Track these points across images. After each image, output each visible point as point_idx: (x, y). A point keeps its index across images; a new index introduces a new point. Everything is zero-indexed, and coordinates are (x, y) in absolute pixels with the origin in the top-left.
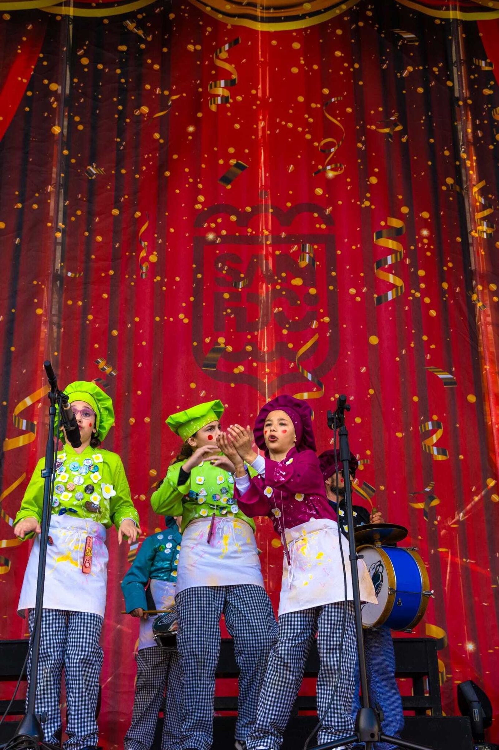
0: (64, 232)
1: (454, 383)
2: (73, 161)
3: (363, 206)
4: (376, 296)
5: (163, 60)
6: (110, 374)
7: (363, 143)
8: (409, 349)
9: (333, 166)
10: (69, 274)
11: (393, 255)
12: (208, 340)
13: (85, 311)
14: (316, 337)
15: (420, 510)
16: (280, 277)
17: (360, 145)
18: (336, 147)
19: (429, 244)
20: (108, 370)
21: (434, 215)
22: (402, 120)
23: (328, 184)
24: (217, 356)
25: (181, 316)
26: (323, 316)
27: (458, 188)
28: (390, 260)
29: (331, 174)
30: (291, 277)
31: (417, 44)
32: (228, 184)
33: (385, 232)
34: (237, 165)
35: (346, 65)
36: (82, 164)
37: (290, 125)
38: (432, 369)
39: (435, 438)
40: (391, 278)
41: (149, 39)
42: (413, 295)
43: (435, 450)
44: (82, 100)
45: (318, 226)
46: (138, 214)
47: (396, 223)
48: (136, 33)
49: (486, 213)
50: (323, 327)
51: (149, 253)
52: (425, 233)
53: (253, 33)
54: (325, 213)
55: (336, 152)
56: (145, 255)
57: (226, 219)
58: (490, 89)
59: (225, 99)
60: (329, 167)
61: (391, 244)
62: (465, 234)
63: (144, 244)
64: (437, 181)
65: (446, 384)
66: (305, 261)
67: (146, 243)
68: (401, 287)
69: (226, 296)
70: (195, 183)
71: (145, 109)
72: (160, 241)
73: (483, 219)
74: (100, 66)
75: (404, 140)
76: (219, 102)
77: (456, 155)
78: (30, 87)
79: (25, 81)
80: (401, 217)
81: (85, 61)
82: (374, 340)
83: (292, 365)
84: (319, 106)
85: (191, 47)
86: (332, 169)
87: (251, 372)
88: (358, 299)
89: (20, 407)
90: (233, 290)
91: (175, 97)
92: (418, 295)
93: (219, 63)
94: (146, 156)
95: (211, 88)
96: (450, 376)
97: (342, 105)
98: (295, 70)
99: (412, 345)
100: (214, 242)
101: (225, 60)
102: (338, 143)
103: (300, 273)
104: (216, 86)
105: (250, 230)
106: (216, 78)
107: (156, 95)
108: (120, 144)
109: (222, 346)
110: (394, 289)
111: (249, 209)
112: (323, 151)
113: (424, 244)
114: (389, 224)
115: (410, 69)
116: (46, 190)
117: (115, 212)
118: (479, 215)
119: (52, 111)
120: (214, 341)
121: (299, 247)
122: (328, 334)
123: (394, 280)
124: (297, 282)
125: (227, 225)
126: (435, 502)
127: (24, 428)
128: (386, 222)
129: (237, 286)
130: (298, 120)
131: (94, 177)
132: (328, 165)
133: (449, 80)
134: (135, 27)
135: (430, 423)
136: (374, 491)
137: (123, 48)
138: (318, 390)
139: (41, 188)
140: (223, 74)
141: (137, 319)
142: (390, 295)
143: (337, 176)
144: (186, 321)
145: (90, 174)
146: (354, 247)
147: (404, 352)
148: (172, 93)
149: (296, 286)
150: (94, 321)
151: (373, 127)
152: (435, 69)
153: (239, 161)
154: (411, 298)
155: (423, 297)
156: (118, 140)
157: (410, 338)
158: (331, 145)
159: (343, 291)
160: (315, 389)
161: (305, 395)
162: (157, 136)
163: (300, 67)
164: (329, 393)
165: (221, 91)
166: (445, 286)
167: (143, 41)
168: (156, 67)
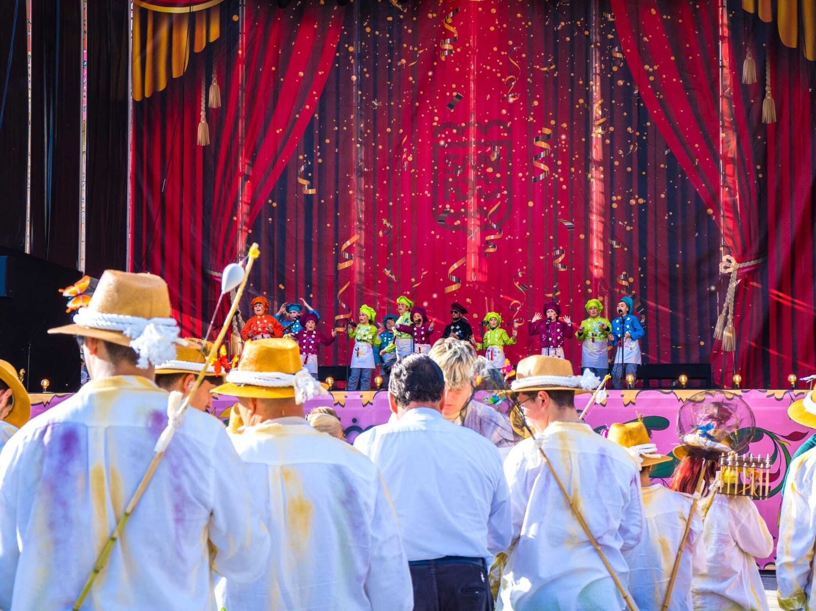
0: (361, 143)
1: (574, 228)
2: (364, 98)
3: (529, 120)
4: (533, 177)
5: (414, 26)
6: (389, 227)
7: (531, 78)
8: (550, 209)
9: (513, 94)
10: (366, 169)
11: (545, 152)
12: (440, 206)
13: (374, 192)
14: (499, 203)
15: (550, 297)
16: (480, 167)
17: (529, 80)
18: (515, 82)
19: (565, 144)
20: (388, 225)
21: (571, 126)
22: (555, 61)
23: (510, 107)
24: (446, 215)
25: (426, 192)
26: (503, 190)
27: (586, 106)
28: (543, 155)
29: (511, 100)
30: (486, 167)
31: (568, 5)
32: (452, 109)
33: (540, 137)
34: (457, 96)
35: (523, 23)
36: (369, 100)
37: (488, 68)
38: (561, 220)
39: (560, 259)
40: (543, 166)
41: (405, 11)
42: (554, 177)
43: (560, 266)
44: (367, 57)
45: (502, 134)
46: (401, 131)
47: (547, 131)
48: (398, 8)
49: (601, 121)
50: (503, 197)
51: (408, 156)
52: (563, 137)
53: (467, 2)
54: (507, 126)
55: (515, 84)
56: (405, 156)
57: (451, 132)
58: (612, 34)
59: (450, 52)
60: (510, 95)
61: (544, 145)
62: (588, 136)
63: (405, 150)
64: (574, 101)
65: (569, 228)
66: (494, 157)
67: (406, 149)
68: (548, 172)
69: (451, 180)
70: (433, 109)
71: (404, 61)
72: (414, 148)
73: (600, 125)
74: (377, 33)
75: (555, 75)
76: (447, 54)
77: (587, 84)
78: (338, 50)
79: (335, 46)
80: (550, 127)
81: (368, 30)
82: (531, 204)
83: (486, 219)
84: (506, 53)
85: (430, 15)
86: (512, 97)
87: (464, 224)
88: (523, 179)
89: (344, 247)
90: (454, 176)
91: (421, 52)
92: (557, 176)
93: (447, 27)
94: (405, 93)
95: (442, 44)
96: (571, 224)
97: (519, 52)
98: (492, 29)
99: (552, 207)
100: (443, 146)
101: (450, 24)
102: (517, 78)
103: (491, 164)
104: (444, 44)
105: (464, 138)
106: (445, 38)
107: (410, 51)
108: (389, 85)
109: (448, 209)
110: (544, 173)
111: (463, 125)
112: (507, 84)
113: (562, 144)
114: (543, 132)
115: (563, 24)
116: (350, 118)
117: (389, 130)
118: (597, 123)
119: (351, 65)
120: (444, 207)
121: (491, 148)
122: (506, 201)
123: (544, 168)
124: (490, 170)
125: (451, 135)
126: (558, 293)
127: (347, 258)
128: (541, 130)
129: (456, 173)
130: (493, 64)
131: (376, 108)
132: (510, 93)
133: (587, 30)
134: (397, 3)
135: (558, 251)
136: (526, 288)
137: (390, 19)
138: (499, 234)
139: (347, 116)
140: (449, 34)
141: (402, 195)
142: (542, 177)
143: (514, 101)
144: (429, 195)
145: (374, 106)
146: (522, 147)
147: (547, 210)
148: (419, 49)
149: (489, 173)
150: (379, 197)
151: (538, 67)
152: (579, 23)
153: (459, 94)
154: (553, 178)
155: (559, 177)
156: (389, 83)
157: (550, 202)
158: (512, 80)
159: (515, 175)
160: (498, 233)
161: (492, 237)
162: (411, 78)
163: (495, 26)
164: (505, 235)
165: (448, 46)
166: (573, 170)
167: (402, 13)
168: (410, 31)
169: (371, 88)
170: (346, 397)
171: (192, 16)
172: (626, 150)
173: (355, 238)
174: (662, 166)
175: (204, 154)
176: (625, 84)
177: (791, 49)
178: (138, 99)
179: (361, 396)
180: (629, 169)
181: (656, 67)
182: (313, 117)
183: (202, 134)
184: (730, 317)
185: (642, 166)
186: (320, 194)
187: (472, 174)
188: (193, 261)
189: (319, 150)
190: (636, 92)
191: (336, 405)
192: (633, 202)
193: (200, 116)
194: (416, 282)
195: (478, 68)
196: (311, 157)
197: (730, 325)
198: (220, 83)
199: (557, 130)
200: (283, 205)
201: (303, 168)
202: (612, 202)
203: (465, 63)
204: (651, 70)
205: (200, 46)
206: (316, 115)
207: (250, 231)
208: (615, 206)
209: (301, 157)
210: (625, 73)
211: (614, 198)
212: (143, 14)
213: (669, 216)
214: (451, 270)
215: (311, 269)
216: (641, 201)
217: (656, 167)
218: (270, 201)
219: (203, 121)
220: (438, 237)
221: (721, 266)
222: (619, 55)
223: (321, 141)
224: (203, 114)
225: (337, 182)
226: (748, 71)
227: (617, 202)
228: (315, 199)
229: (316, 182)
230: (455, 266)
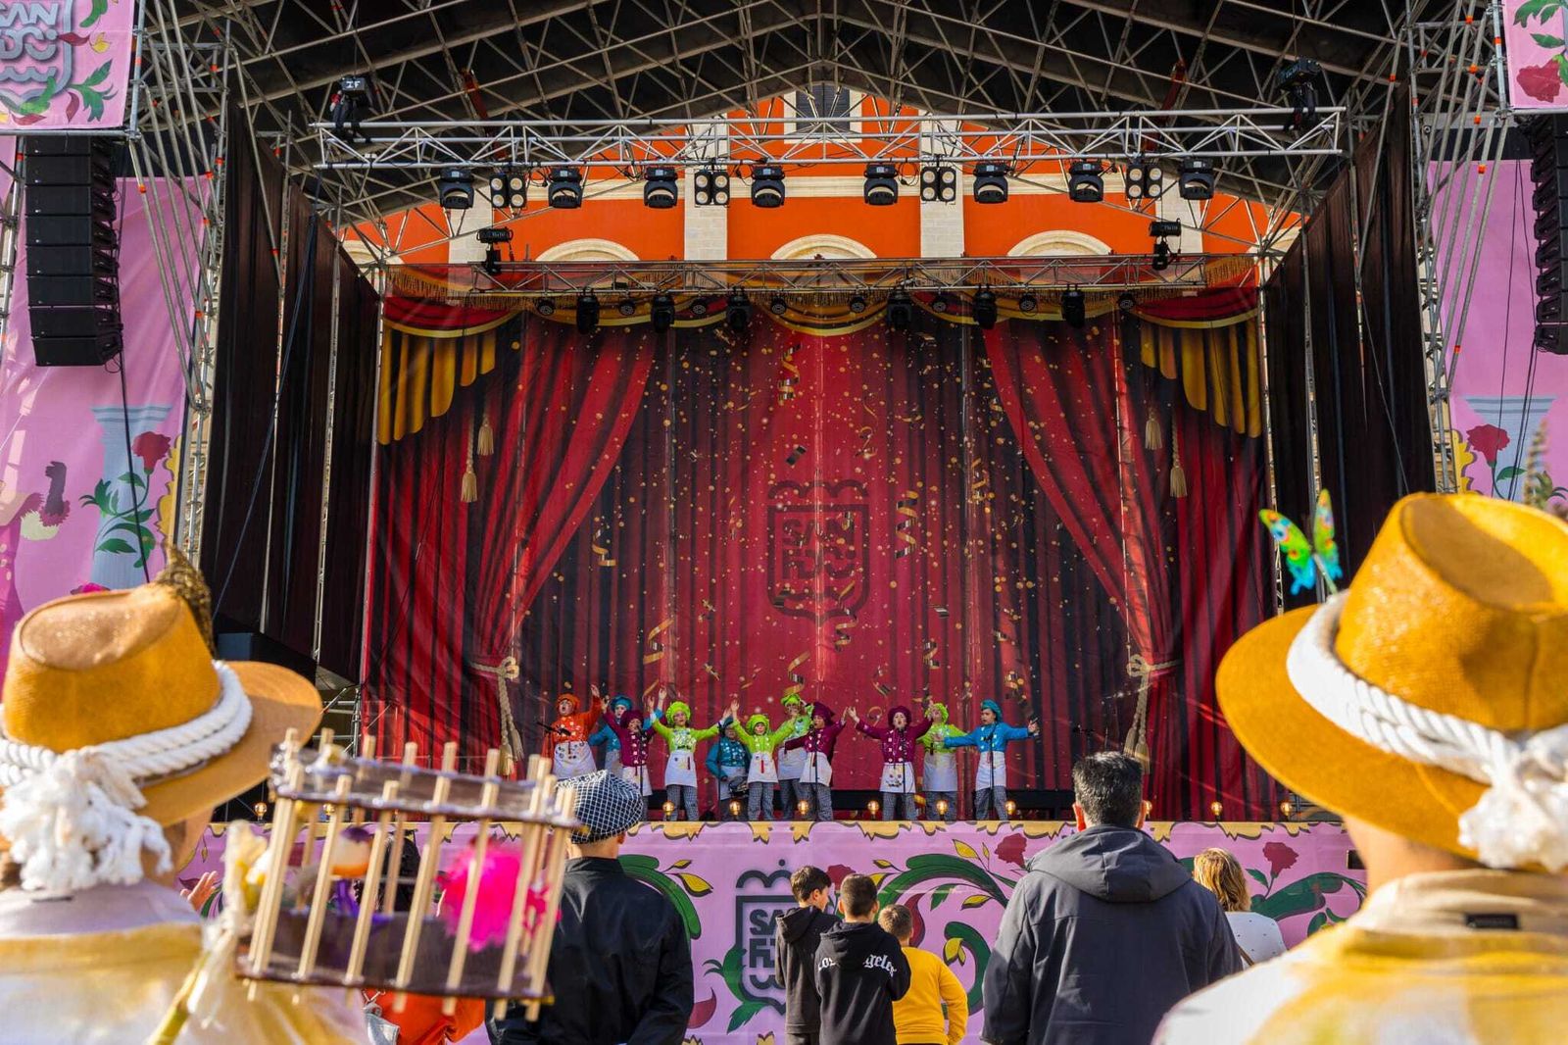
0: (675, 504)
1: (947, 616)
2: (680, 448)
3: (890, 481)
4: (896, 551)
5: (744, 362)
7: (892, 430)
9: (869, 449)
11: (910, 520)
12: (778, 585)
13: (693, 564)
14: (853, 583)
16: (829, 538)
17: (889, 432)
18: (872, 434)
19: (935, 512)
21: (942, 490)
22: (922, 411)
23: (866, 465)
25: (760, 567)
26: (858, 566)
27: (960, 465)
28: (907, 524)
29: (867, 456)
30: (836, 537)
31: (935, 345)
32: (792, 464)
33: (904, 502)
34: (799, 449)
35: (881, 364)
36: (686, 450)
37: (838, 416)
39: (931, 654)
40: (908, 538)
41: (733, 344)
42: (922, 551)
43: (931, 662)
44: (685, 398)
45: (857, 497)
46: (728, 489)
47: (913, 495)
48: (723, 340)
49: (980, 484)
50: (858, 574)
51: (736, 520)
52: (933, 502)
53: (811, 337)
54: (862, 487)
55: (872, 437)
56: (733, 521)
57: (791, 492)
58: (989, 383)
59: (790, 395)
60: (866, 450)
61: (908, 512)
62: (962, 502)
63: (733, 513)
64: (944, 461)
66: (846, 526)
68: (915, 545)
69: (791, 552)
70: (768, 465)
71: (731, 404)
72: (744, 511)
73: (978, 489)
74: (697, 369)
75: (922, 428)
76: (786, 398)
77: (960, 439)
78: (647, 388)
79: (643, 383)
80: (917, 490)
81: (686, 365)
82: (893, 584)
83: (836, 603)
84: (860, 399)
85: (764, 351)
86: (869, 452)
87: (809, 608)
88: (884, 553)
89: (652, 634)
90: (796, 547)
91: (753, 393)
92: (926, 551)
93: (786, 365)
94: (733, 443)
95: (780, 385)
96: (945, 610)
97: (877, 399)
98: (842, 370)
100: (781, 511)
101: (790, 363)
102: (874, 430)
103: (843, 534)
104: (783, 385)
105: (807, 501)
106: (783, 378)
107: (738, 392)
108: (712, 433)
109: (788, 589)
110: (909, 547)
112: (862, 437)
113: (931, 512)
115: (929, 367)
116: (662, 471)
117: (712, 488)
118: (975, 486)
119: (663, 407)
120: (783, 586)
121: (843, 514)
122: (862, 581)
123: (910, 540)
124: (841, 541)
127: (656, 649)
128: (906, 494)
129: (798, 544)
130: (843, 411)
131: (696, 460)
132: (865, 448)
133: (958, 376)
134: (722, 335)
135: (929, 644)
136: (889, 690)
137: (714, 353)
138: (853, 622)
139: (658, 470)
140: (787, 374)
142: (907, 551)
143: (871, 458)
144: (763, 571)
145: (693, 458)
146: (882, 514)
147: (914, 594)
148: (751, 390)
149: (839, 544)
150: (700, 572)
151: (900, 417)
152: (948, 368)
153: (801, 446)
154: (921, 553)
155: (929, 552)
156: (712, 430)
157: (918, 582)
158: (868, 432)
159: (873, 548)
160: (851, 621)
161: (845, 626)
162: (740, 426)
163: (846, 366)
164: (862, 623)
165: (787, 388)
166: (946, 543)
167: (729, 346)
168: (739, 368)
169: (689, 435)
170: (770, 829)
171: (460, 342)
172: (1009, 522)
173: (665, 624)
174: (1054, 543)
175: (470, 515)
176: (1006, 442)
177: (1200, 413)
178: (385, 441)
179: (792, 829)
180: (1014, 545)
181: (1042, 425)
182: (614, 469)
183: (468, 488)
184: (1142, 732)
185: (1031, 543)
186: (622, 566)
187: (818, 546)
188: (451, 650)
189: (621, 511)
190: (1020, 453)
191: (756, 840)
192: (1020, 585)
193: (465, 466)
194: (745, 682)
195: (826, 416)
196: (611, 519)
197: (1142, 742)
198: (491, 424)
199: (924, 494)
200: (572, 580)
201: (599, 533)
202: (995, 584)
203: (808, 411)
204: (1037, 427)
205: (469, 378)
206: (618, 467)
207: (528, 613)
208: (998, 589)
209: (597, 519)
210: (1006, 429)
211: (997, 580)
212: (396, 338)
213: (1064, 605)
214: (792, 666)
215: (608, 663)
216: (1030, 585)
217: (1047, 544)
218: (555, 575)
219: (469, 471)
220: (775, 624)
221: (1129, 667)
222: (997, 408)
223: (624, 500)
224: (469, 462)
225: (643, 551)
226: (1152, 435)
227: (1001, 583)
228: (615, 574)
229: (616, 552)
230: (797, 661)
